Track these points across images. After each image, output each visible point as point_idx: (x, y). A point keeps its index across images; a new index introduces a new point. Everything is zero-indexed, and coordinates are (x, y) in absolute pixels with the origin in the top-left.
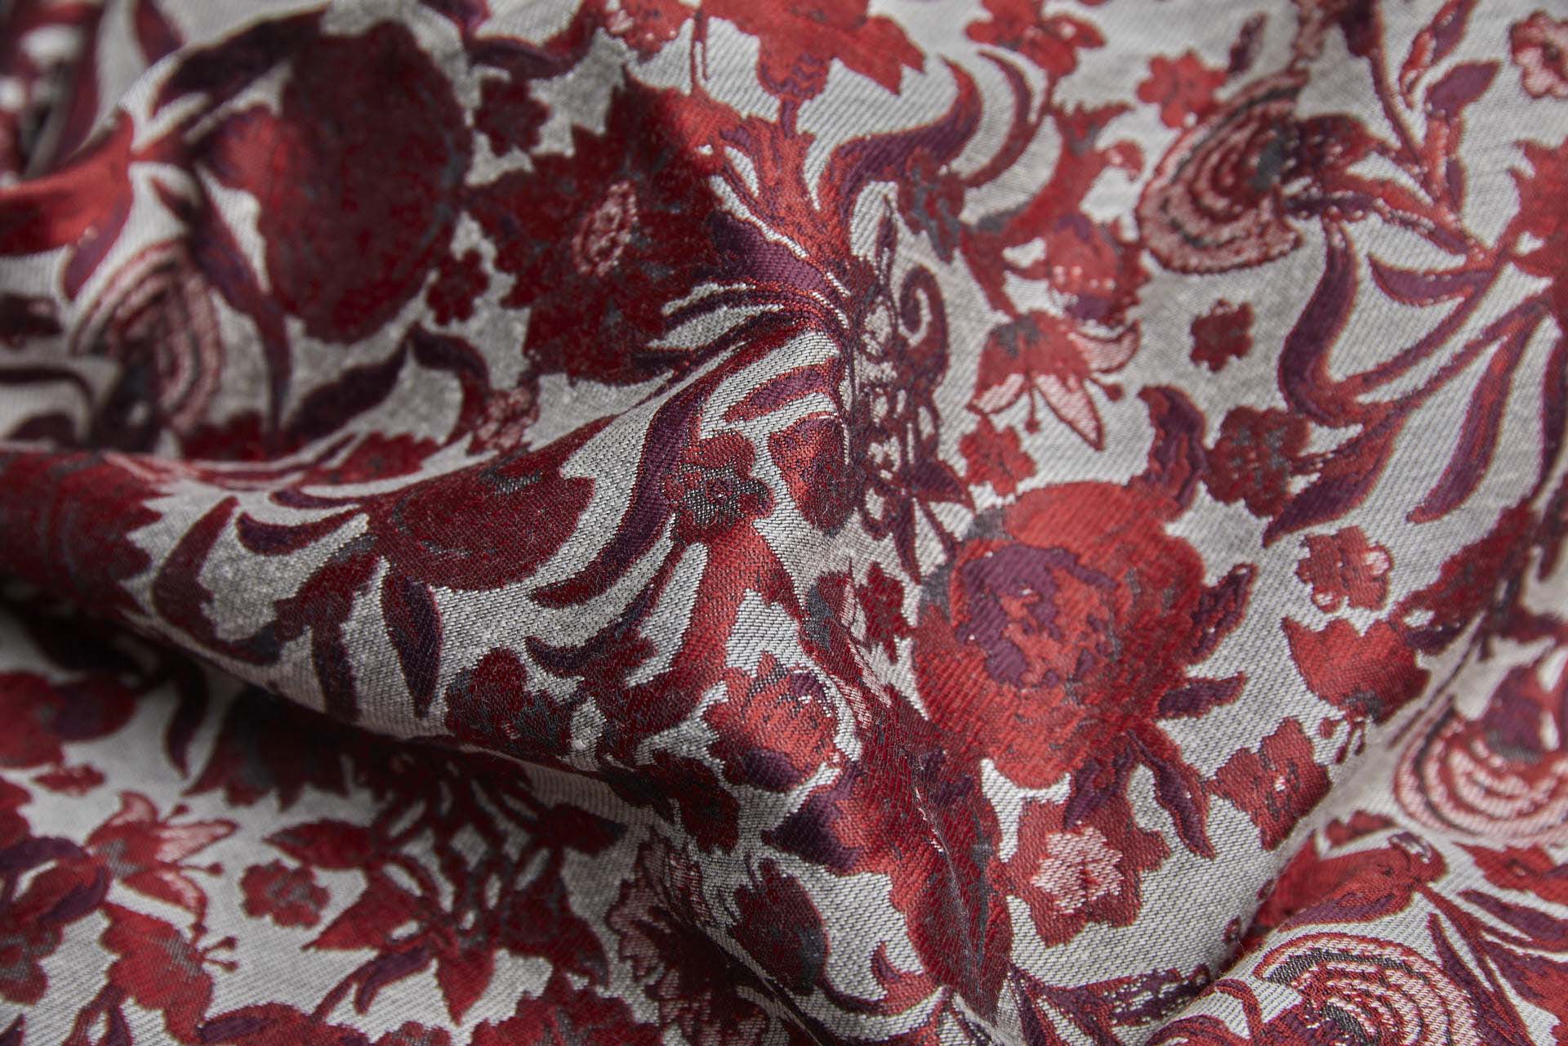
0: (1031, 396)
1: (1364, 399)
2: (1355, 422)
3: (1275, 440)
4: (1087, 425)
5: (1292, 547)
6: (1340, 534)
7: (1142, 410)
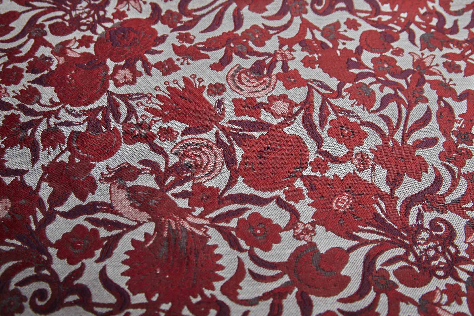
0: (129, 5)
1: (194, 13)
2: (192, 17)
3: (176, 17)
4: (139, 9)
5: (176, 33)
6: (186, 33)
7: (150, 6)
